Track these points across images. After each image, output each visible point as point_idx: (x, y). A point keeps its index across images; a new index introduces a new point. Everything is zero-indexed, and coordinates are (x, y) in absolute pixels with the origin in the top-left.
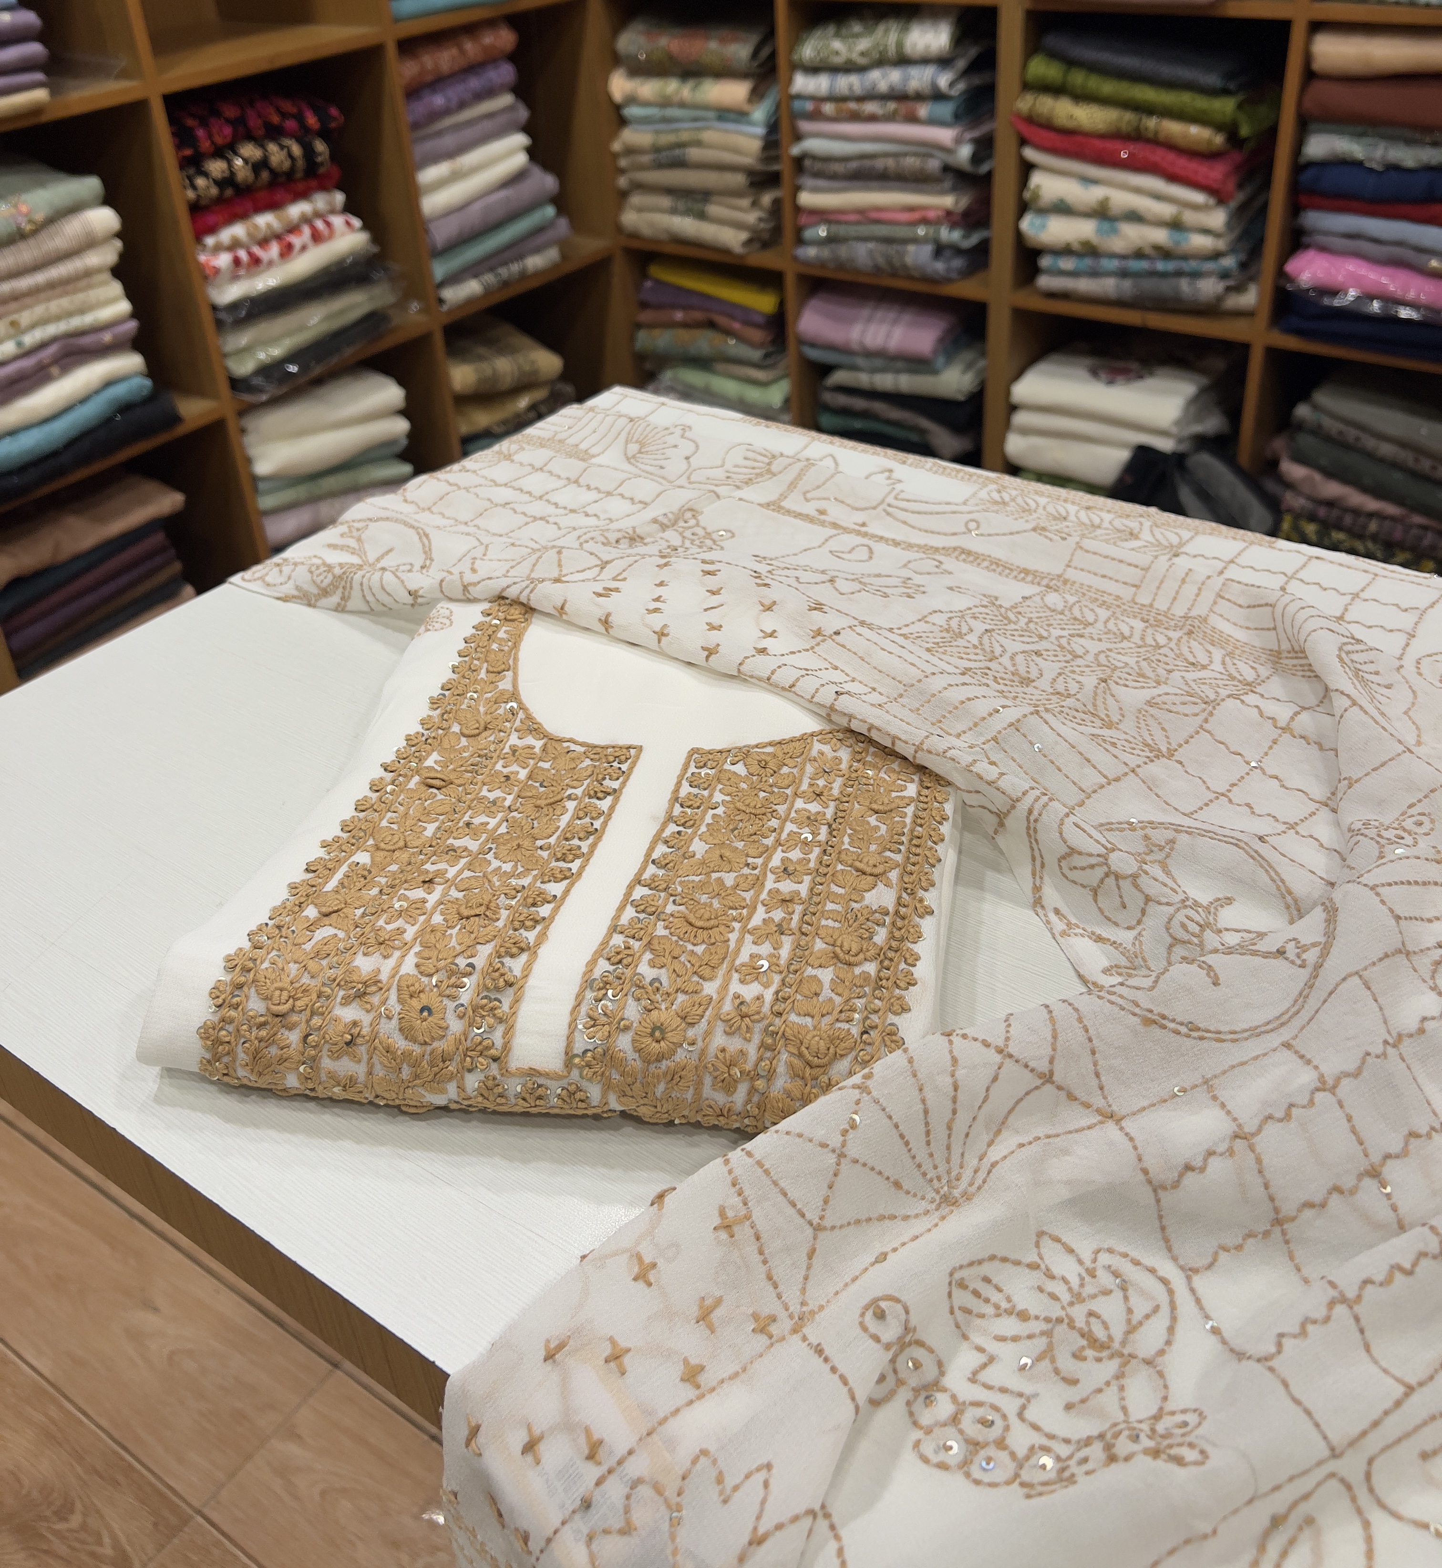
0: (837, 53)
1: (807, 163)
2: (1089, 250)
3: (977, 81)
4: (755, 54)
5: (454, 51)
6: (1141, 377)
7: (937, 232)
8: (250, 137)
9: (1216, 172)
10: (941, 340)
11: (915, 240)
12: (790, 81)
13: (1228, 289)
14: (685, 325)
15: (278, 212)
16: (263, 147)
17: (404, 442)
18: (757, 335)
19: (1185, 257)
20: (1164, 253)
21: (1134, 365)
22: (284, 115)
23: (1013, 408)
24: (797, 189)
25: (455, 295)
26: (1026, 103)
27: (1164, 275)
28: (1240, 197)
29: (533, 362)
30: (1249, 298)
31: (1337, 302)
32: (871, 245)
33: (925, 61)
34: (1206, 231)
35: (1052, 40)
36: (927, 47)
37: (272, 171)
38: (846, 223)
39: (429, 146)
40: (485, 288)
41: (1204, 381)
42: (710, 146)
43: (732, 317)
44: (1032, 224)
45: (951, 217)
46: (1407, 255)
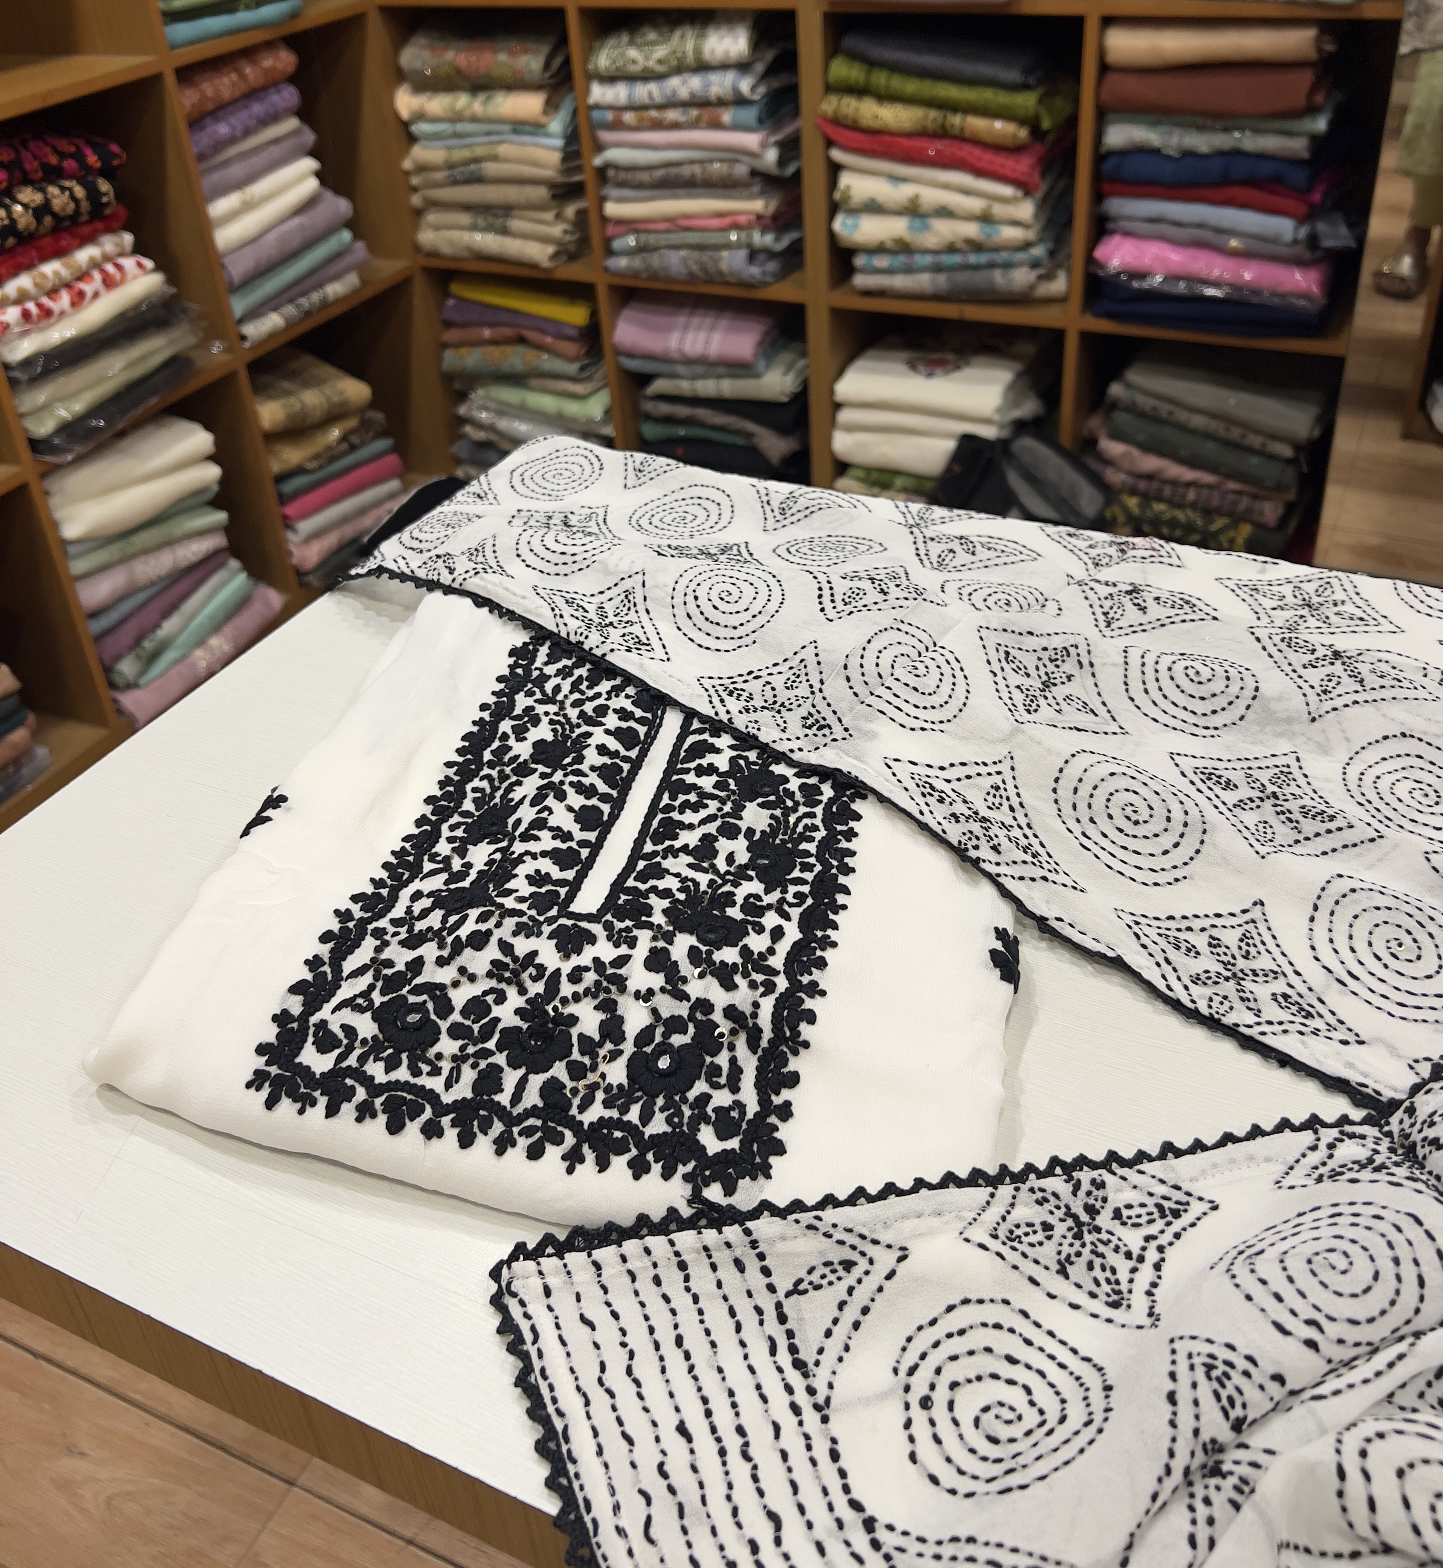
0: (634, 62)
1: (611, 173)
2: (903, 247)
3: (776, 84)
4: (547, 65)
5: (234, 76)
6: (958, 368)
7: (750, 237)
8: (27, 181)
9: (1023, 165)
10: (760, 344)
11: (728, 246)
12: (587, 91)
13: (1041, 278)
14: (494, 342)
15: (64, 259)
16: (43, 191)
17: (216, 488)
18: (571, 348)
19: (996, 249)
20: (976, 246)
21: (950, 357)
22: (62, 155)
23: (838, 406)
24: (603, 199)
25: (256, 330)
26: (830, 105)
27: (976, 267)
28: (1043, 187)
29: (342, 393)
30: (1059, 285)
31: (1145, 285)
32: (683, 253)
33: (724, 66)
34: (1015, 223)
35: (850, 42)
36: (727, 52)
37: (55, 215)
38: (656, 231)
39: (216, 177)
40: (286, 319)
41: (1018, 366)
42: (507, 160)
43: (544, 332)
44: (844, 224)
45: (761, 222)
46: (1208, 236)
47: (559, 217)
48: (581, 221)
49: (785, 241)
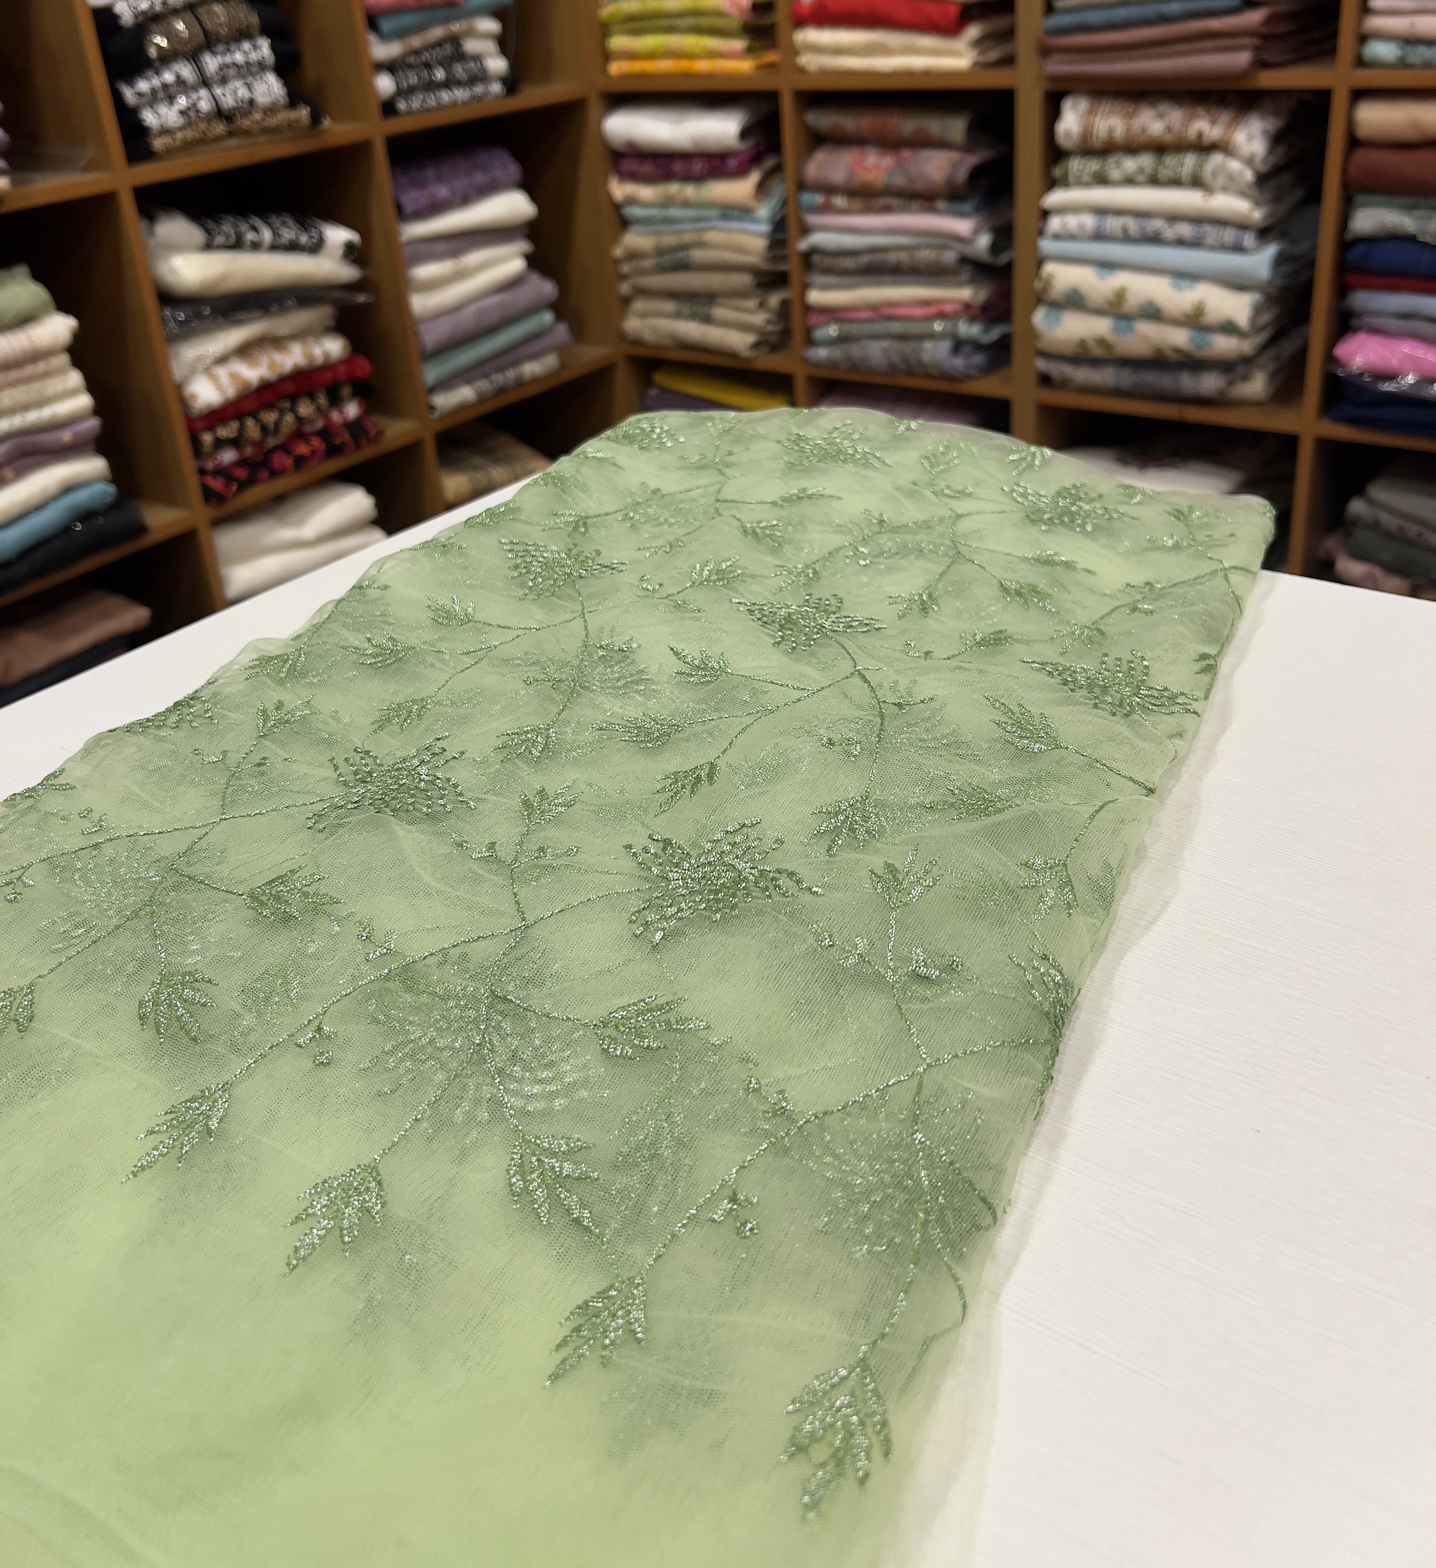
1: (816, 259)
7: (955, 326)
11: (932, 336)
24: (806, 287)
25: (445, 401)
31: (1394, 387)
32: (885, 344)
38: (858, 321)
40: (479, 395)
42: (713, 247)
45: (968, 311)
47: (762, 305)
48: (784, 311)
49: (995, 333)
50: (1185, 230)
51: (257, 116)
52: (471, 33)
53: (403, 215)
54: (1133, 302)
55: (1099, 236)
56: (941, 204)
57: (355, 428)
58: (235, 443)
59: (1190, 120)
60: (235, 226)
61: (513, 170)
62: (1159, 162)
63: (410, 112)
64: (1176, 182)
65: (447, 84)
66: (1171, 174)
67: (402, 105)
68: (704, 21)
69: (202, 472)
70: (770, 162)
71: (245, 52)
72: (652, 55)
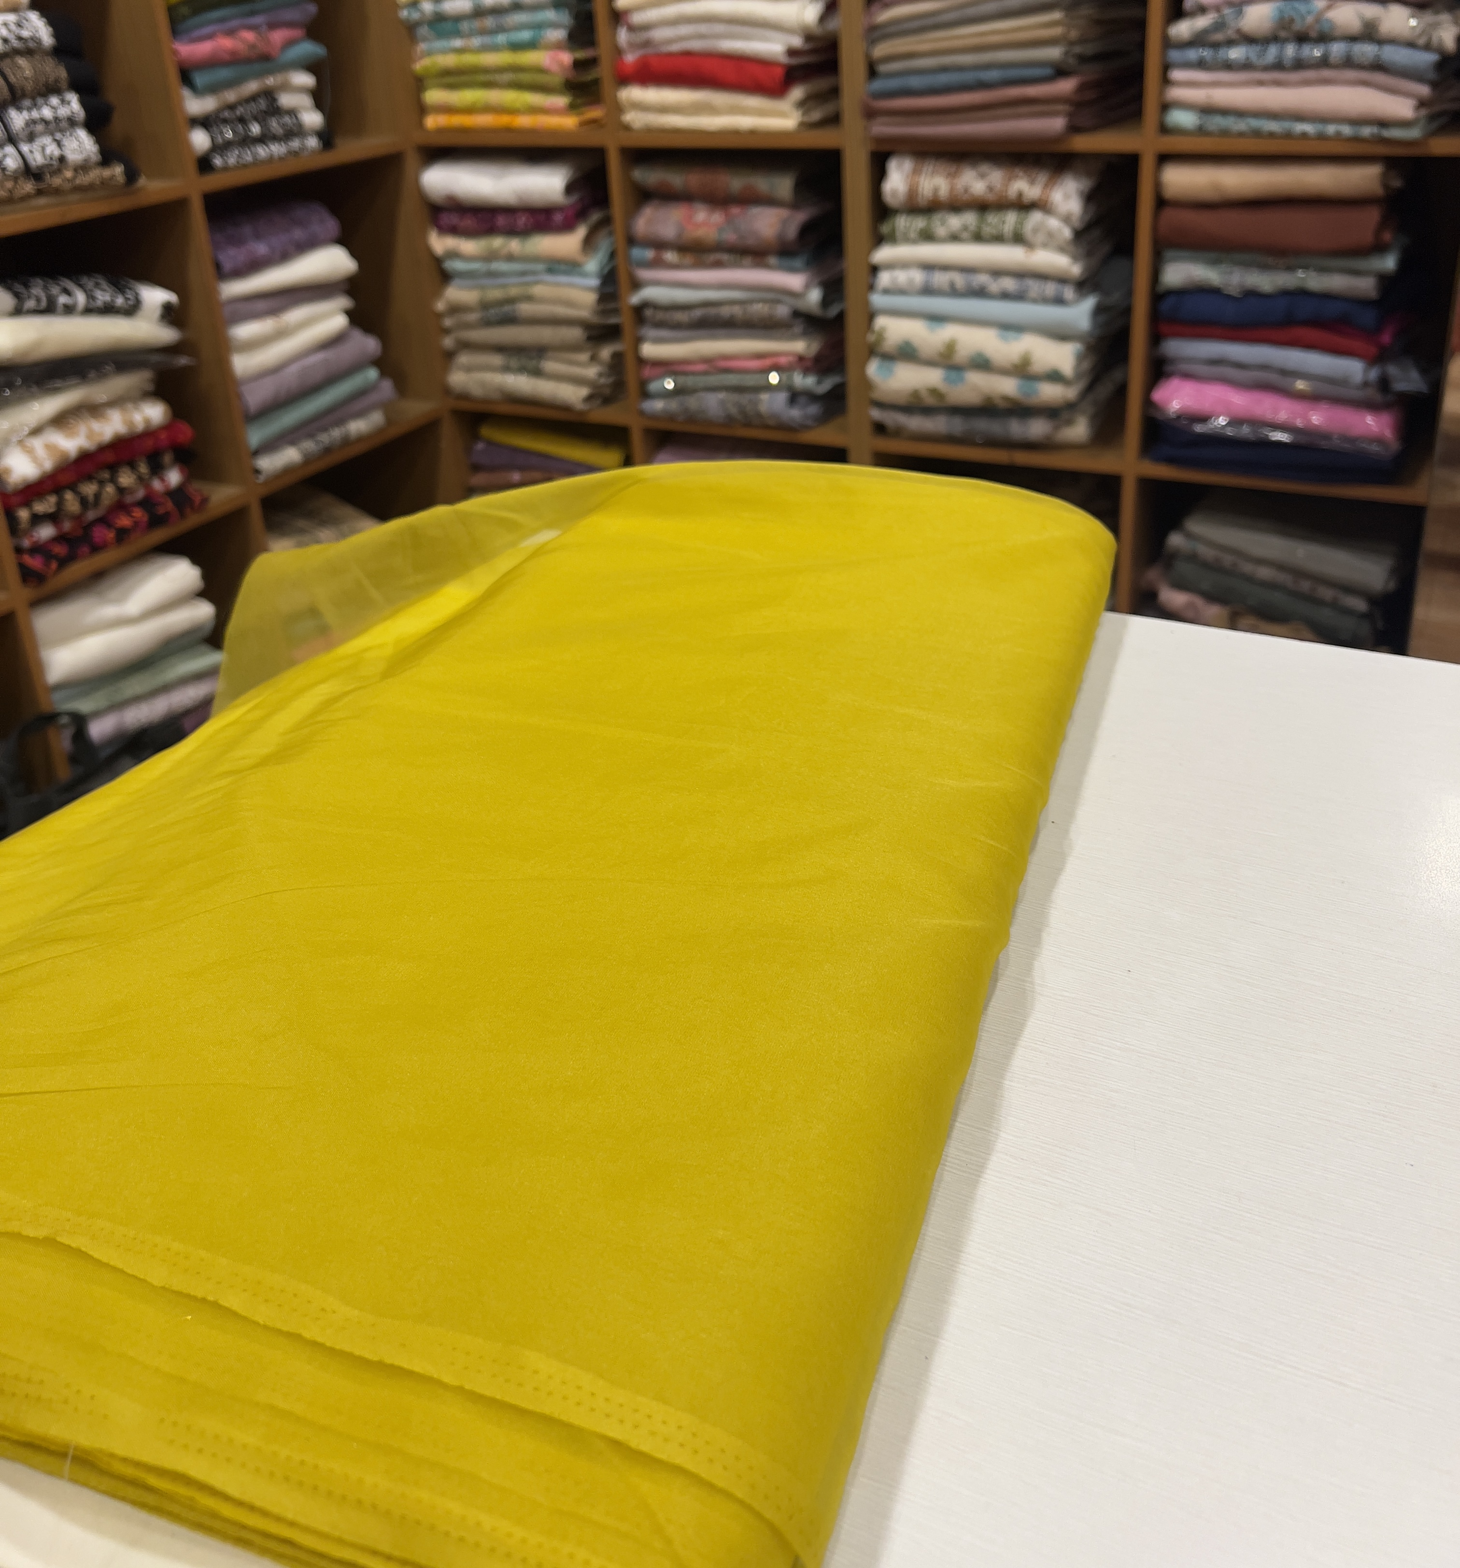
1: (648, 313)
7: (790, 378)
17: (207, 627)
24: (639, 340)
25: (271, 464)
31: (1208, 428)
32: (721, 395)
38: (693, 373)
40: (304, 455)
42: (541, 301)
44: (878, 371)
45: (802, 363)
46: (1273, 378)
47: (594, 358)
48: (617, 363)
49: (827, 384)
50: (1009, 284)
51: (69, 174)
52: (286, 87)
53: (223, 274)
54: (963, 353)
55: (928, 291)
56: (773, 260)
57: (178, 495)
58: (53, 518)
59: (1010, 179)
60: (45, 288)
61: (331, 225)
62: (982, 220)
63: (226, 169)
64: (998, 239)
65: (263, 139)
66: (994, 232)
67: (218, 161)
68: (525, 77)
69: (19, 550)
70: (595, 216)
71: (53, 108)
72: (470, 110)
